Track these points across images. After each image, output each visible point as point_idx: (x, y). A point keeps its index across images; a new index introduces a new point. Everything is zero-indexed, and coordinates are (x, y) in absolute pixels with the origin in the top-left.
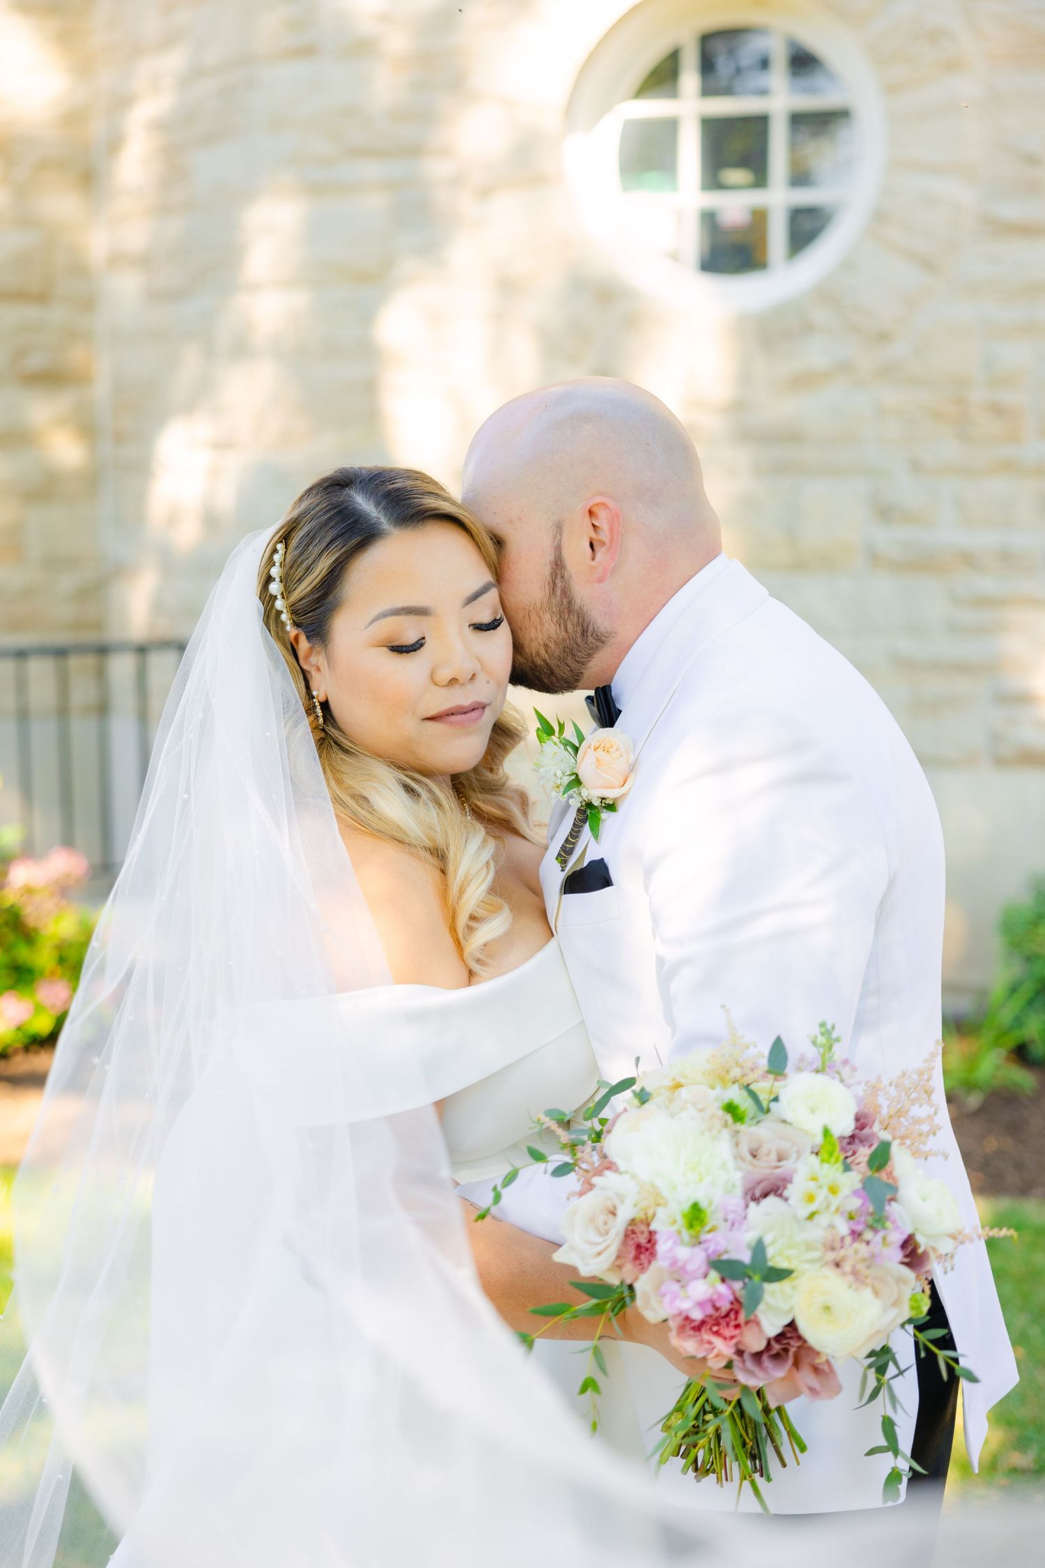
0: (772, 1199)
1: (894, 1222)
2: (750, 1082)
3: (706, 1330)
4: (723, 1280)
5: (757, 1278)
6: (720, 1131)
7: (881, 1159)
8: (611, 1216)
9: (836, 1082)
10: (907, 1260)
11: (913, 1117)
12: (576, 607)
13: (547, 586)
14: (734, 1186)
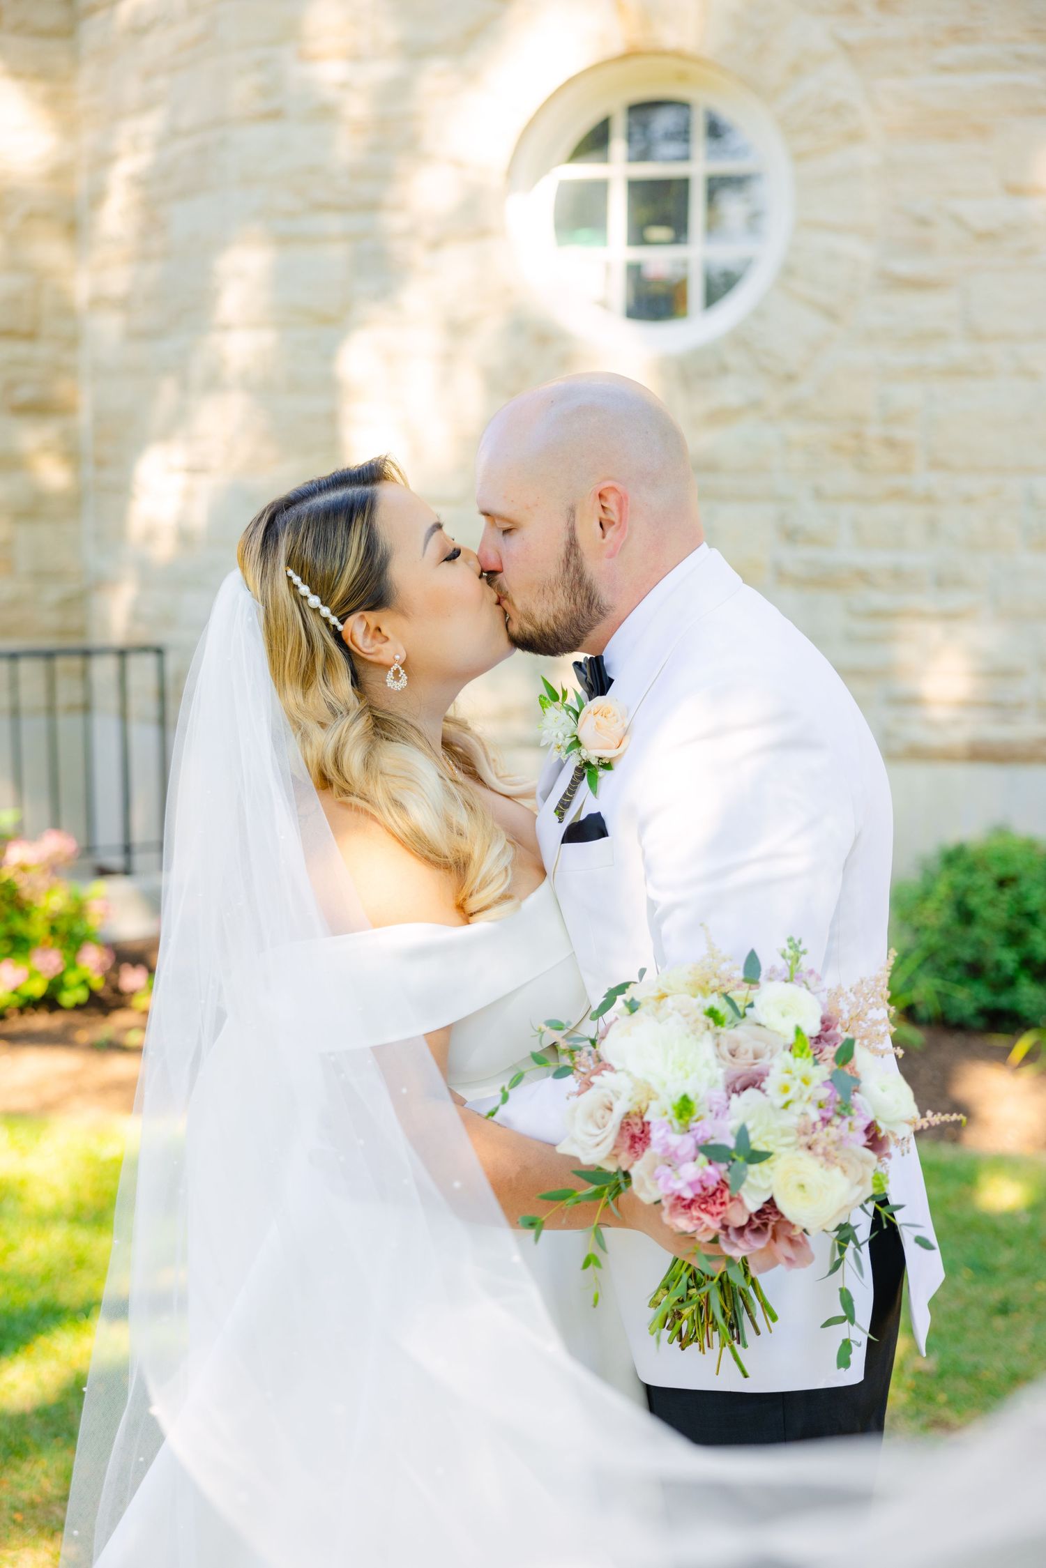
0: (750, 1091)
1: (858, 1109)
2: (727, 991)
3: (695, 1208)
4: (710, 1163)
5: (740, 1160)
6: (703, 1033)
7: (845, 1054)
8: (608, 1111)
9: (804, 990)
10: (869, 1144)
11: (870, 1020)
12: (586, 581)
13: (561, 563)
14: (716, 1081)
